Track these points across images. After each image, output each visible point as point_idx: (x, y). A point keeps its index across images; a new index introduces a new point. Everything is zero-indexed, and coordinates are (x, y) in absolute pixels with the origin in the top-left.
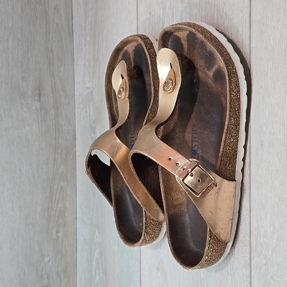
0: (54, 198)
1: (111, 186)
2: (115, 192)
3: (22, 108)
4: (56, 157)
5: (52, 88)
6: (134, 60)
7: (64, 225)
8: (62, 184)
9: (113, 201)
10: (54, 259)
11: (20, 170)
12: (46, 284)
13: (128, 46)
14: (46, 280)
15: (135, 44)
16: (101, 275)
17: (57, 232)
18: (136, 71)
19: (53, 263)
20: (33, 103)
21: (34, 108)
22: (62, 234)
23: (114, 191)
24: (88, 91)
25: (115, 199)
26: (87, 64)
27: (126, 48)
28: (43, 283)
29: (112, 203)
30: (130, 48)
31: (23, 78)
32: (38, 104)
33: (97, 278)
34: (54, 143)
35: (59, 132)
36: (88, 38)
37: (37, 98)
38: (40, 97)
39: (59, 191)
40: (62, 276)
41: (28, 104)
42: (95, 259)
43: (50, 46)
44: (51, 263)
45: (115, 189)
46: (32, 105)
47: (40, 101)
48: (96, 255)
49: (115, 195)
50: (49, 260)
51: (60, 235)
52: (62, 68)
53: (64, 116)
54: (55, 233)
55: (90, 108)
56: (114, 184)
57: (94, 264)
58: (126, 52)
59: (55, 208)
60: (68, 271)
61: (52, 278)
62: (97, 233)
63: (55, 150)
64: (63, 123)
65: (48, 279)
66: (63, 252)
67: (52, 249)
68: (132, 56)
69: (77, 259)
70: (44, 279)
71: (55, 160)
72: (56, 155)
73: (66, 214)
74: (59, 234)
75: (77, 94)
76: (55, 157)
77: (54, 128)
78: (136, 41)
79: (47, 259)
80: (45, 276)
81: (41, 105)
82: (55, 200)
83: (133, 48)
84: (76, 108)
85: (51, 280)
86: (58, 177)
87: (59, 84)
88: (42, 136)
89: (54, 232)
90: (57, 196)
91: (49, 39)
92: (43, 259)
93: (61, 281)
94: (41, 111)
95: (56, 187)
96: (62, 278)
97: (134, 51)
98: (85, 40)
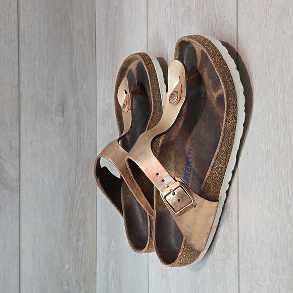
0: (75, 208)
1: (122, 197)
2: (125, 203)
3: (46, 123)
4: (78, 169)
5: (75, 105)
6: (137, 77)
7: (85, 234)
8: (83, 195)
9: (123, 211)
10: (73, 266)
11: (43, 180)
12: (66, 291)
13: (131, 65)
14: (66, 287)
15: (136, 62)
16: (116, 283)
17: (78, 241)
18: (139, 86)
19: (72, 271)
20: (57, 118)
21: (57, 123)
22: (82, 243)
23: (124, 201)
24: (107, 106)
25: (125, 210)
26: (107, 82)
27: (130, 67)
28: (63, 289)
29: (122, 213)
30: (133, 67)
31: (47, 95)
32: (61, 119)
33: (113, 286)
34: (75, 156)
35: (81, 146)
36: (108, 58)
37: (60, 113)
38: (63, 112)
39: (79, 202)
40: (82, 284)
41: (52, 119)
42: (111, 268)
43: (73, 66)
44: (71, 270)
45: (125, 200)
46: (56, 120)
47: (63, 116)
48: (112, 264)
49: (125, 206)
50: (69, 268)
51: (81, 244)
52: (85, 86)
53: (86, 130)
54: (76, 242)
55: (108, 122)
56: (124, 195)
57: (111, 272)
58: (130, 71)
59: (76, 218)
60: (88, 279)
61: (72, 285)
62: (113, 242)
63: (77, 163)
64: (85, 137)
65: (68, 285)
66: (83, 260)
67: (72, 257)
68: (135, 74)
69: (96, 268)
70: (64, 286)
71: (76, 172)
72: (78, 167)
73: (86, 224)
74: (79, 243)
75: (98, 109)
76: (76, 169)
77: (76, 141)
78: (138, 59)
79: (67, 267)
80: (65, 283)
81: (64, 120)
82: (76, 210)
83: (136, 66)
84: (98, 123)
85: (71, 287)
86: (80, 188)
87: (81, 100)
88: (64, 149)
89: (74, 240)
90: (78, 207)
91: (73, 59)
92: (64, 266)
93: (80, 289)
94: (64, 126)
95: (77, 197)
96: (81, 286)
97: (136, 68)
98: (106, 59)
